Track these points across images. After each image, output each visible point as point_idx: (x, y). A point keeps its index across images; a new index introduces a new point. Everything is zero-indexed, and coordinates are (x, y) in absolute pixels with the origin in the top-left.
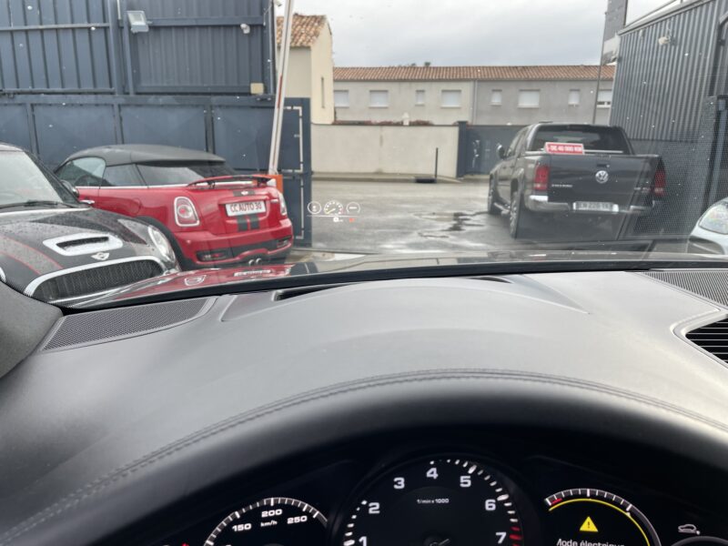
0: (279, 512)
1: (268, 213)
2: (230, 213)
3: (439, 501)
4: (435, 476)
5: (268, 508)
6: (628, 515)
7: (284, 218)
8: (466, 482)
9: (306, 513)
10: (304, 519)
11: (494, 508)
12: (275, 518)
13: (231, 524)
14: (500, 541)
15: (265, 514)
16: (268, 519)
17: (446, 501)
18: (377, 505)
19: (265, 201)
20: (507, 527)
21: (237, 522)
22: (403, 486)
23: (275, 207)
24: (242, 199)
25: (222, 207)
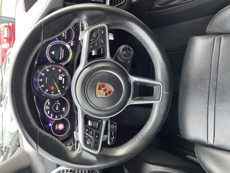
0: (47, 106)
1: (7, 28)
2: (7, 37)
3: (46, 79)
4: (42, 80)
5: (46, 108)
6: (51, 46)
7: (9, 25)
8: (43, 74)
9: (48, 101)
10: (49, 102)
11: (48, 70)
12: (48, 107)
13: (48, 114)
14: (54, 69)
15: (47, 109)
16: (48, 108)
17: (46, 78)
18: (46, 90)
19: (4, 28)
20: (52, 68)
21: (47, 113)
22: (43, 85)
23: (6, 26)
24: (3, 33)
25: (5, 38)
